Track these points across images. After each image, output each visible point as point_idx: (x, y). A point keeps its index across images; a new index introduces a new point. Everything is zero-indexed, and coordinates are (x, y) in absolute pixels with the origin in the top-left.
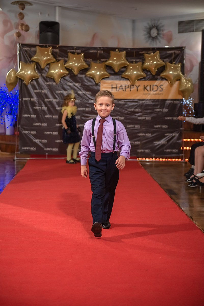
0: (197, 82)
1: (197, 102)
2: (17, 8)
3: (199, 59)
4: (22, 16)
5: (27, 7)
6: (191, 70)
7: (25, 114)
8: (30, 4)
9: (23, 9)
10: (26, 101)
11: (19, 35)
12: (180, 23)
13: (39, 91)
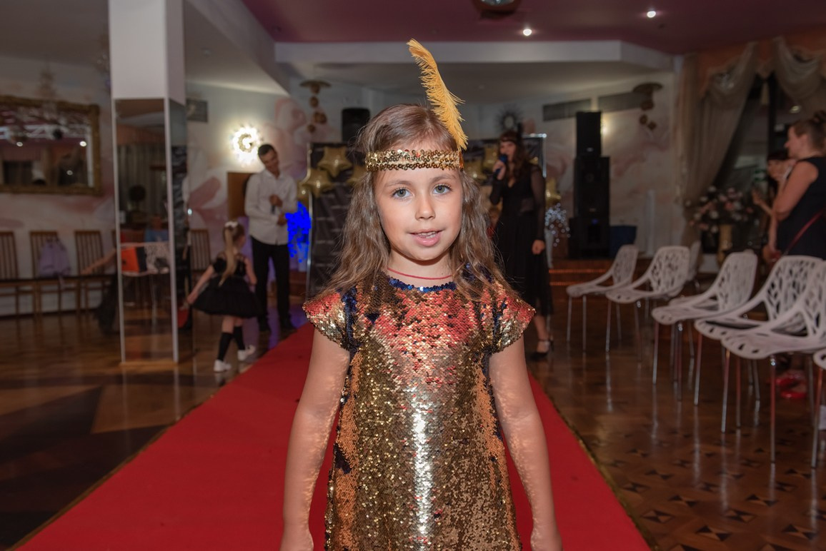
0: (572, 190)
1: (571, 215)
2: (308, 92)
3: (573, 155)
4: (315, 102)
5: (323, 91)
6: (563, 171)
7: (320, 239)
8: (328, 85)
9: (317, 91)
10: (320, 222)
11: (312, 129)
12: (546, 108)
13: (337, 207)
